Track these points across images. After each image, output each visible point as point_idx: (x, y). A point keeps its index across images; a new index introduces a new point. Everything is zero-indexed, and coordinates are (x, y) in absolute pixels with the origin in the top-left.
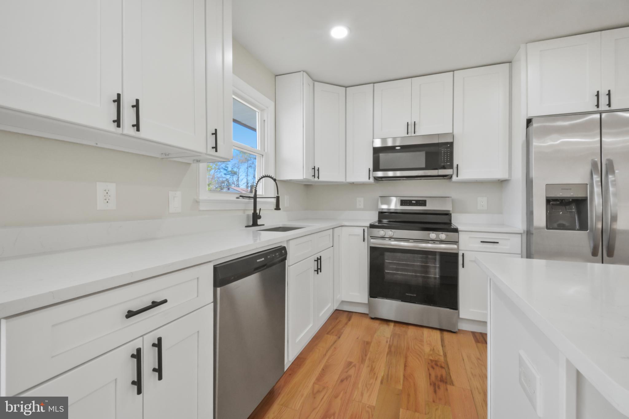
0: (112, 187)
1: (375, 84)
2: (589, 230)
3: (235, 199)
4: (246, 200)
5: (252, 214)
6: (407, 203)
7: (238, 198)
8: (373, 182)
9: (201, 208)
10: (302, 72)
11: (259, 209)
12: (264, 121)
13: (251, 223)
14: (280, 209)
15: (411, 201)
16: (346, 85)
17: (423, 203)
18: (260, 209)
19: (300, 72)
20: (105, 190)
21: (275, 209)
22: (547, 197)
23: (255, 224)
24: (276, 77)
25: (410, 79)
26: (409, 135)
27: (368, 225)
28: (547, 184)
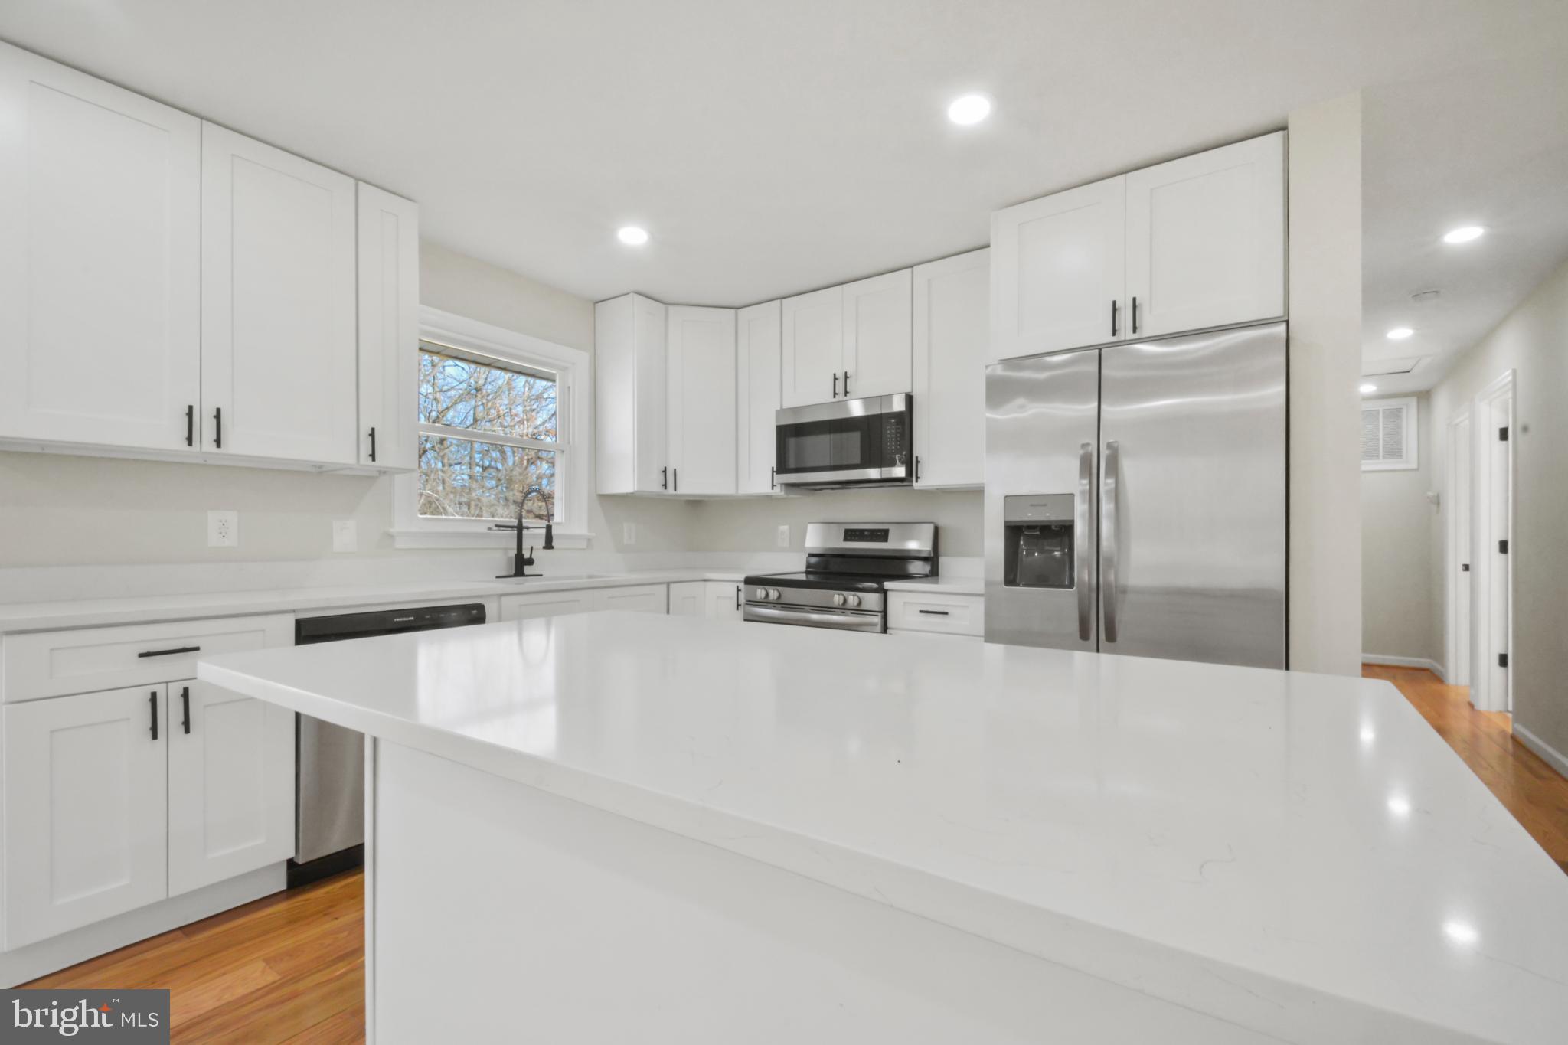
0: (231, 517)
1: (784, 300)
2: (1074, 589)
3: (486, 531)
4: (507, 532)
5: (514, 556)
6: (855, 536)
7: (490, 529)
8: (783, 493)
9: (398, 546)
10: (631, 294)
11: (530, 547)
12: (569, 387)
13: (513, 572)
14: (552, 548)
15: (862, 531)
16: (737, 304)
17: (882, 535)
18: (532, 549)
19: (628, 294)
20: (221, 521)
21: (544, 548)
22: (1006, 522)
23: (519, 572)
24: (597, 305)
25: (841, 286)
26: (837, 399)
27: (743, 579)
28: (1006, 497)
